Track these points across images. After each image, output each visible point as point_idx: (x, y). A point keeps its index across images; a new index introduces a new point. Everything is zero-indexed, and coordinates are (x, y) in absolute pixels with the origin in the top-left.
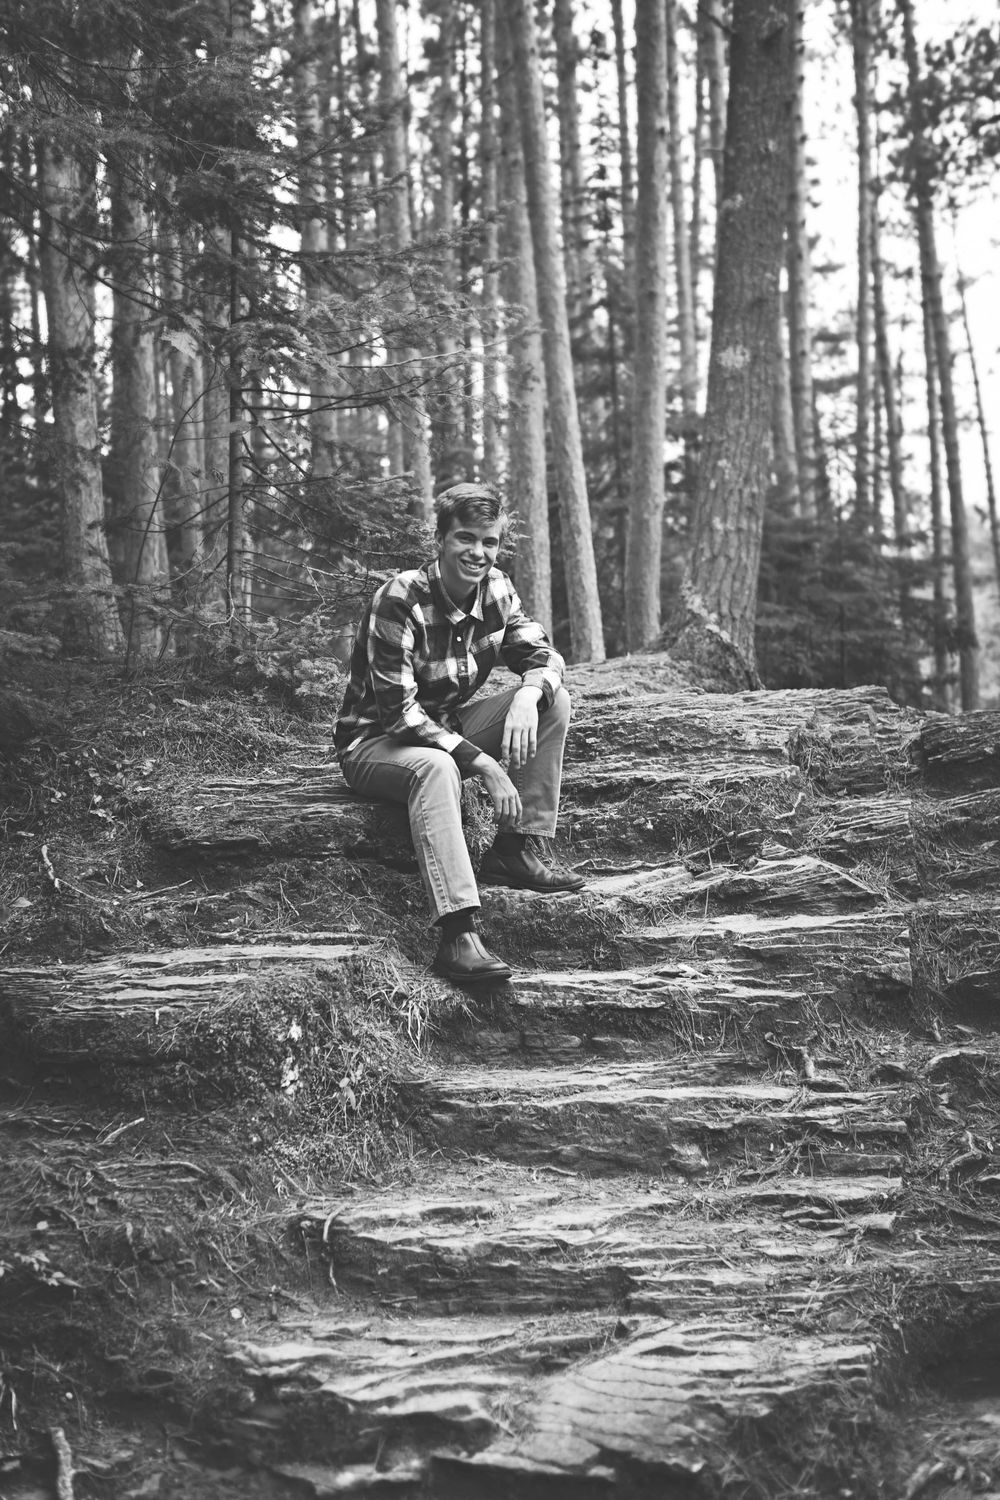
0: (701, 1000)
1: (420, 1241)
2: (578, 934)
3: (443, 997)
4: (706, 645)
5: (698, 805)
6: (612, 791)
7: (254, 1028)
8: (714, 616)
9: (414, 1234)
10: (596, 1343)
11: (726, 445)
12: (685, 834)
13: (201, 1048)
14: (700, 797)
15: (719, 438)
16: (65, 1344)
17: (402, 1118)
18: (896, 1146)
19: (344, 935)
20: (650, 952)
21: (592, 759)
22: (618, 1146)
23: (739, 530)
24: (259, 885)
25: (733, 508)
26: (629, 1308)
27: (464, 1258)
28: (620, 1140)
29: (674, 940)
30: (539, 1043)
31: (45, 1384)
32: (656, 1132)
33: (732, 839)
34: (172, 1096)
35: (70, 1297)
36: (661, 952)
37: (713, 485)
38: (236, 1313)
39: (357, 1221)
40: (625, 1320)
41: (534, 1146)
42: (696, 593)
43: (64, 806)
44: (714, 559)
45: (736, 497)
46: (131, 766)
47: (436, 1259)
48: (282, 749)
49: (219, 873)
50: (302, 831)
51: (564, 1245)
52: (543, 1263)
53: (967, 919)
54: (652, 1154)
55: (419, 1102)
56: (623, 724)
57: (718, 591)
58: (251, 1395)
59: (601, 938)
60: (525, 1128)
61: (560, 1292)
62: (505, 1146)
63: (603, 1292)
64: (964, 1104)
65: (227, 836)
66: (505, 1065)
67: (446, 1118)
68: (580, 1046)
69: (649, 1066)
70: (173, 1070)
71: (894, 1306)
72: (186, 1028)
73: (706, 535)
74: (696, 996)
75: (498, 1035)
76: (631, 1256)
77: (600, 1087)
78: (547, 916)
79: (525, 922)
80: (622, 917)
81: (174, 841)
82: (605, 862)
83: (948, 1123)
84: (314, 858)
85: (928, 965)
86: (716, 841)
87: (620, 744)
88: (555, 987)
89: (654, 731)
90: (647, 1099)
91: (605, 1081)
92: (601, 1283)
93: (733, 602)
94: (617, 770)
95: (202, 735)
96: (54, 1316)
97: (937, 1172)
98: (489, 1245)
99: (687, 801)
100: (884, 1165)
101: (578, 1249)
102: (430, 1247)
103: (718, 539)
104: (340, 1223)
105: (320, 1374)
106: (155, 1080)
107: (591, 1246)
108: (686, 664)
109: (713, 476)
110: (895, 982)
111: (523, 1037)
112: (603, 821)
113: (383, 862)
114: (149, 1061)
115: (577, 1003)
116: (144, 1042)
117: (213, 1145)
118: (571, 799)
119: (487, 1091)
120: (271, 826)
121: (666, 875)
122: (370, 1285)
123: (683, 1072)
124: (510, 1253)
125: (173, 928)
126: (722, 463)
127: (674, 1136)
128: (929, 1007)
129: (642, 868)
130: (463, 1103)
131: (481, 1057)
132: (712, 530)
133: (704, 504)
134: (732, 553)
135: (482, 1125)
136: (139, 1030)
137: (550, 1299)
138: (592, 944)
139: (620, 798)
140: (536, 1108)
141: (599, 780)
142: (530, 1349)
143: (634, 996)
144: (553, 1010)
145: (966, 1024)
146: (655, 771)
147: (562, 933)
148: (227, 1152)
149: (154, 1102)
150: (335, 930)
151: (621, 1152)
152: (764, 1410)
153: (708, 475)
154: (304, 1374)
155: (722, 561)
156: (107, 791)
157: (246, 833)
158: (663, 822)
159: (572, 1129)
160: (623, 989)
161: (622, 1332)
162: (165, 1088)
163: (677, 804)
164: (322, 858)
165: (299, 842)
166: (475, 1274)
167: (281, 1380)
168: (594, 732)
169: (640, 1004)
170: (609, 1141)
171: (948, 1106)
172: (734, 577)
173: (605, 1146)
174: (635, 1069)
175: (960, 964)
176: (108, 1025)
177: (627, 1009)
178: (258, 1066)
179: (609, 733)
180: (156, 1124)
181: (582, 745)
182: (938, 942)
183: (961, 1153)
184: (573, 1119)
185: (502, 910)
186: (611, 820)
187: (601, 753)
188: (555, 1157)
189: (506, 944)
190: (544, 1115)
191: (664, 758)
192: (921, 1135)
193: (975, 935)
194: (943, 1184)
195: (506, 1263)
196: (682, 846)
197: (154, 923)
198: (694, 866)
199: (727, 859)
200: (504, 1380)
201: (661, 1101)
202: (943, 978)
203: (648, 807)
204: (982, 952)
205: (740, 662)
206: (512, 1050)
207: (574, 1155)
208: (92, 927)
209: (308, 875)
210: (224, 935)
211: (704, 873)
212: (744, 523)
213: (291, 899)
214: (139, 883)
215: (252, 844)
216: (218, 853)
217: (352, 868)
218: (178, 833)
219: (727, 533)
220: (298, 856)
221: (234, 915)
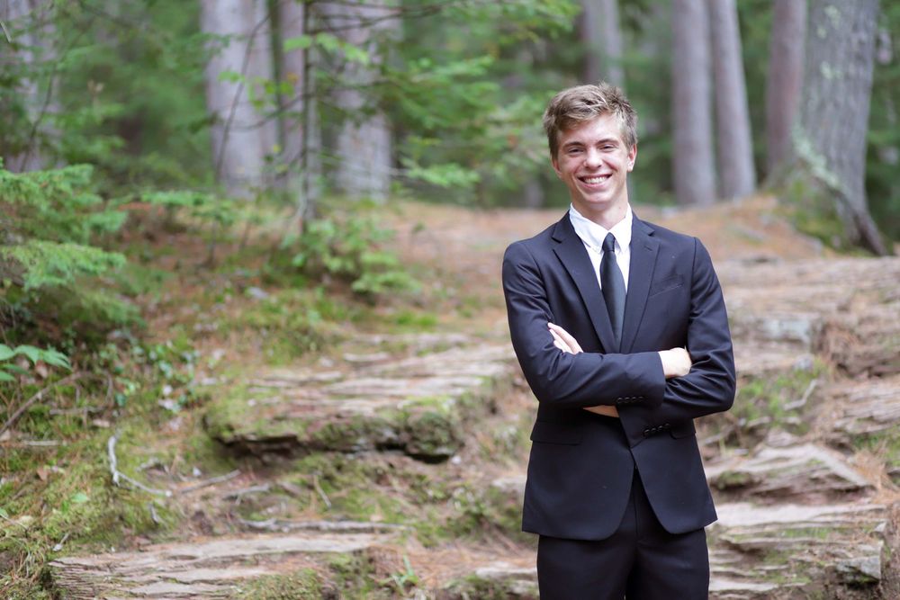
3: (447, 585)
8: (822, 161)
19: (366, 525)
23: (847, 77)
24: (295, 477)
25: (841, 55)
33: (743, 428)
37: (822, 31)
42: (806, 136)
43: (138, 398)
44: (822, 106)
45: (843, 45)
46: (201, 358)
49: (265, 464)
50: (336, 428)
65: (271, 431)
73: (815, 82)
81: (226, 434)
84: (345, 452)
86: (729, 429)
93: (841, 146)
95: (268, 328)
103: (827, 86)
108: (792, 208)
109: (822, 24)
113: (409, 455)
120: (310, 423)
125: (216, 518)
126: (831, 11)
132: (820, 76)
134: (841, 99)
150: (360, 520)
153: (818, 23)
155: (830, 108)
157: (288, 429)
164: (352, 452)
165: (333, 437)
172: (843, 123)
197: (200, 514)
199: (738, 445)
205: (848, 206)
208: (144, 518)
209: (339, 468)
210: (261, 524)
211: (715, 460)
212: (852, 70)
213: (325, 489)
214: (196, 472)
215: (292, 440)
216: (264, 447)
217: (380, 461)
218: (230, 428)
219: (835, 81)
220: (333, 450)
221: (271, 505)
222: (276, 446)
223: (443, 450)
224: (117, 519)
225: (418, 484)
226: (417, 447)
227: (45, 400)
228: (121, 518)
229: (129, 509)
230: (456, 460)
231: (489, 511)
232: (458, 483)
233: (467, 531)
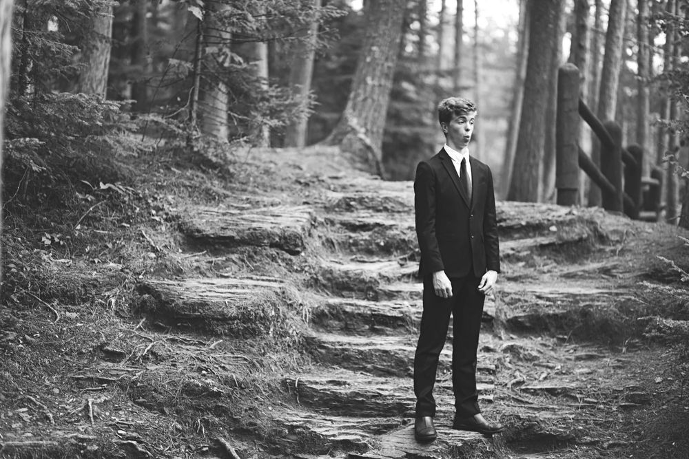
0: (416, 315)
1: (329, 390)
2: (361, 286)
3: (316, 306)
4: (358, 146)
5: (403, 237)
6: (365, 227)
7: (263, 310)
8: (363, 130)
9: (326, 387)
10: (396, 426)
11: (377, 39)
12: (397, 248)
13: (245, 317)
14: (404, 234)
15: (374, 35)
16: (219, 411)
17: (306, 350)
18: (491, 374)
19: (273, 278)
20: (391, 295)
21: (352, 211)
22: (388, 366)
23: (380, 85)
24: (236, 255)
25: (378, 73)
26: (405, 416)
27: (345, 396)
28: (389, 364)
29: (400, 292)
30: (352, 327)
31: (214, 424)
32: (403, 362)
34: (233, 333)
35: (220, 396)
36: (395, 296)
37: (368, 59)
38: (270, 408)
39: (306, 381)
40: (406, 419)
41: (356, 364)
42: (355, 116)
43: (141, 215)
44: (365, 100)
45: (380, 68)
46: (163, 198)
47: (336, 396)
48: (226, 196)
49: (216, 249)
50: (254, 234)
51: (381, 395)
52: (373, 400)
53: (515, 294)
54: (401, 370)
55: (313, 345)
56: (367, 197)
57: (366, 118)
58: (287, 431)
59: (371, 289)
60: (353, 357)
61: (380, 411)
62: (345, 363)
63: (395, 411)
64: (514, 363)
65: (221, 233)
66: (339, 334)
67: (323, 351)
68: (369, 329)
69: (397, 339)
70: (234, 323)
71: (498, 421)
72: (239, 308)
73: (362, 86)
74: (415, 314)
75: (337, 323)
76: (405, 400)
77: (381, 344)
78: (350, 278)
79: (340, 280)
80: (379, 281)
81: (196, 234)
82: (362, 257)
83: (509, 369)
84: (258, 246)
85: (500, 310)
86: (410, 253)
87: (365, 206)
88: (360, 306)
89: (381, 202)
90: (400, 350)
91: (383, 342)
92: (394, 408)
93: (373, 123)
94: (363, 217)
95: (191, 187)
96: (215, 402)
97: (506, 385)
98: (355, 392)
99: (398, 235)
100: (487, 380)
101: (386, 396)
102: (333, 392)
103: (369, 89)
104: (301, 381)
105: (309, 426)
106: (227, 326)
107: (389, 396)
108: (348, 155)
109: (369, 55)
110: (488, 315)
111: (346, 324)
112: (362, 240)
113: (283, 250)
114: (224, 319)
115: (369, 312)
116: (223, 312)
117: (250, 352)
118: (346, 229)
119: (339, 342)
120: (239, 232)
121: (390, 265)
122: (311, 403)
123: (409, 342)
124: (362, 396)
125: (206, 270)
126: (375, 48)
127: (410, 364)
128: (500, 327)
129: (379, 261)
130: (330, 346)
131: (329, 330)
132: (366, 83)
133: (362, 70)
134: (375, 97)
135: (337, 355)
136: (221, 307)
137: (375, 413)
138: (367, 290)
139: (369, 230)
140: (358, 350)
141: (359, 221)
142: (374, 426)
143: (391, 311)
144: (359, 314)
145: (514, 334)
146: (381, 218)
147: (355, 285)
148: (254, 354)
149: (226, 335)
150: (269, 276)
151: (389, 368)
152: (460, 444)
153: (366, 53)
154: (304, 425)
155: (369, 101)
156: (158, 209)
157: (229, 233)
158: (388, 242)
159: (371, 359)
160: (387, 309)
161: (404, 423)
162: (231, 330)
163: (394, 235)
164: (261, 246)
165: (253, 239)
166: (349, 402)
167: (297, 427)
168: (354, 200)
169: (394, 315)
170: (385, 364)
171: (510, 363)
172: (375, 111)
173: (384, 366)
174: (391, 339)
175: (513, 311)
176: (208, 305)
177: (388, 316)
178: (264, 324)
179: (361, 201)
180: (228, 343)
181: (348, 205)
182: (504, 301)
183: (515, 378)
184: (372, 355)
185: (331, 274)
186: (365, 240)
187: (357, 209)
188: (364, 369)
189: (332, 288)
190: (361, 352)
191: (385, 214)
192: (499, 372)
193: (519, 300)
194: (508, 388)
195: (361, 399)
196: (395, 253)
197: (198, 268)
198: (401, 262)
199: (414, 260)
200: (367, 435)
201: (405, 350)
202: (506, 315)
203: (382, 235)
204: (522, 307)
205: (374, 155)
206: (342, 329)
207: (372, 368)
208: (175, 267)
209: (255, 253)
210: (226, 275)
211: (405, 266)
212: (383, 82)
213: (250, 262)
214: (180, 251)
215: (232, 238)
216: (217, 241)
217: (273, 251)
218: (198, 231)
219: (373, 86)
220: (252, 245)
221: (228, 267)
222: (222, 241)
223: (299, 249)
224: (164, 267)
225: (289, 264)
226: (288, 246)
227: (95, 212)
228: (166, 266)
229: (168, 263)
230: (303, 254)
231: (320, 278)
232: (307, 264)
233: (311, 286)
